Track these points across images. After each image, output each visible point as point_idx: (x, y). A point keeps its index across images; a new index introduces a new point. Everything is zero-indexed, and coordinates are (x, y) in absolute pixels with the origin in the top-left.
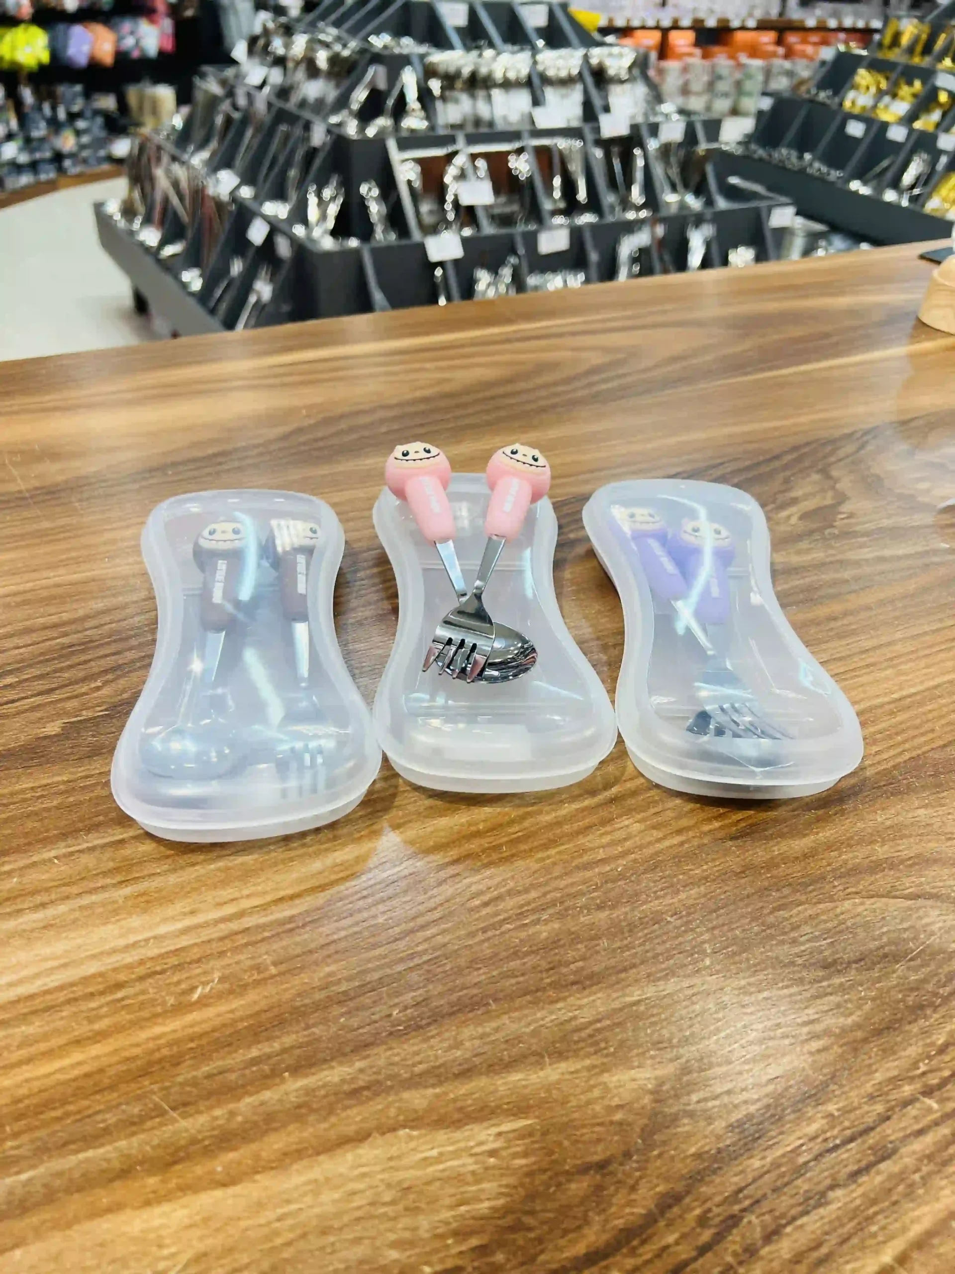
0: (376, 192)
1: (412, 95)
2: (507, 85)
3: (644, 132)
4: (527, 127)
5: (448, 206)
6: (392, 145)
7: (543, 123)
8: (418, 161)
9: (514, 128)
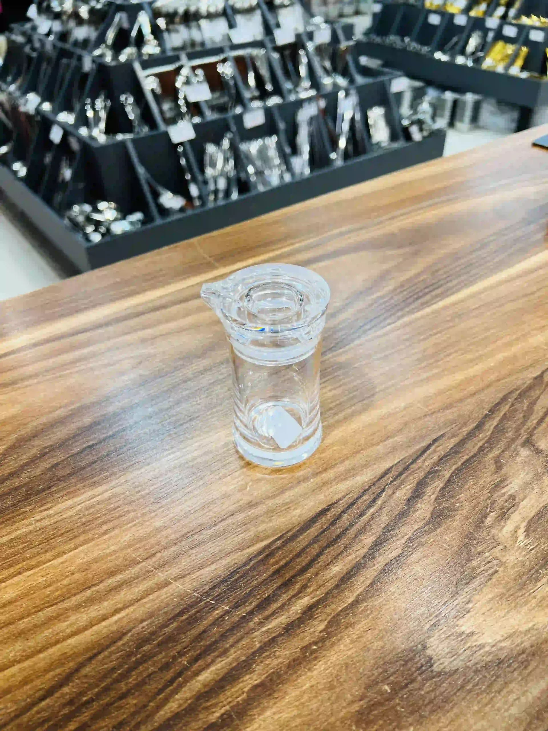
0: (131, 100)
2: (210, 16)
3: (305, 38)
4: (228, 43)
5: (181, 102)
6: (137, 66)
7: (237, 40)
8: (156, 75)
9: (218, 45)
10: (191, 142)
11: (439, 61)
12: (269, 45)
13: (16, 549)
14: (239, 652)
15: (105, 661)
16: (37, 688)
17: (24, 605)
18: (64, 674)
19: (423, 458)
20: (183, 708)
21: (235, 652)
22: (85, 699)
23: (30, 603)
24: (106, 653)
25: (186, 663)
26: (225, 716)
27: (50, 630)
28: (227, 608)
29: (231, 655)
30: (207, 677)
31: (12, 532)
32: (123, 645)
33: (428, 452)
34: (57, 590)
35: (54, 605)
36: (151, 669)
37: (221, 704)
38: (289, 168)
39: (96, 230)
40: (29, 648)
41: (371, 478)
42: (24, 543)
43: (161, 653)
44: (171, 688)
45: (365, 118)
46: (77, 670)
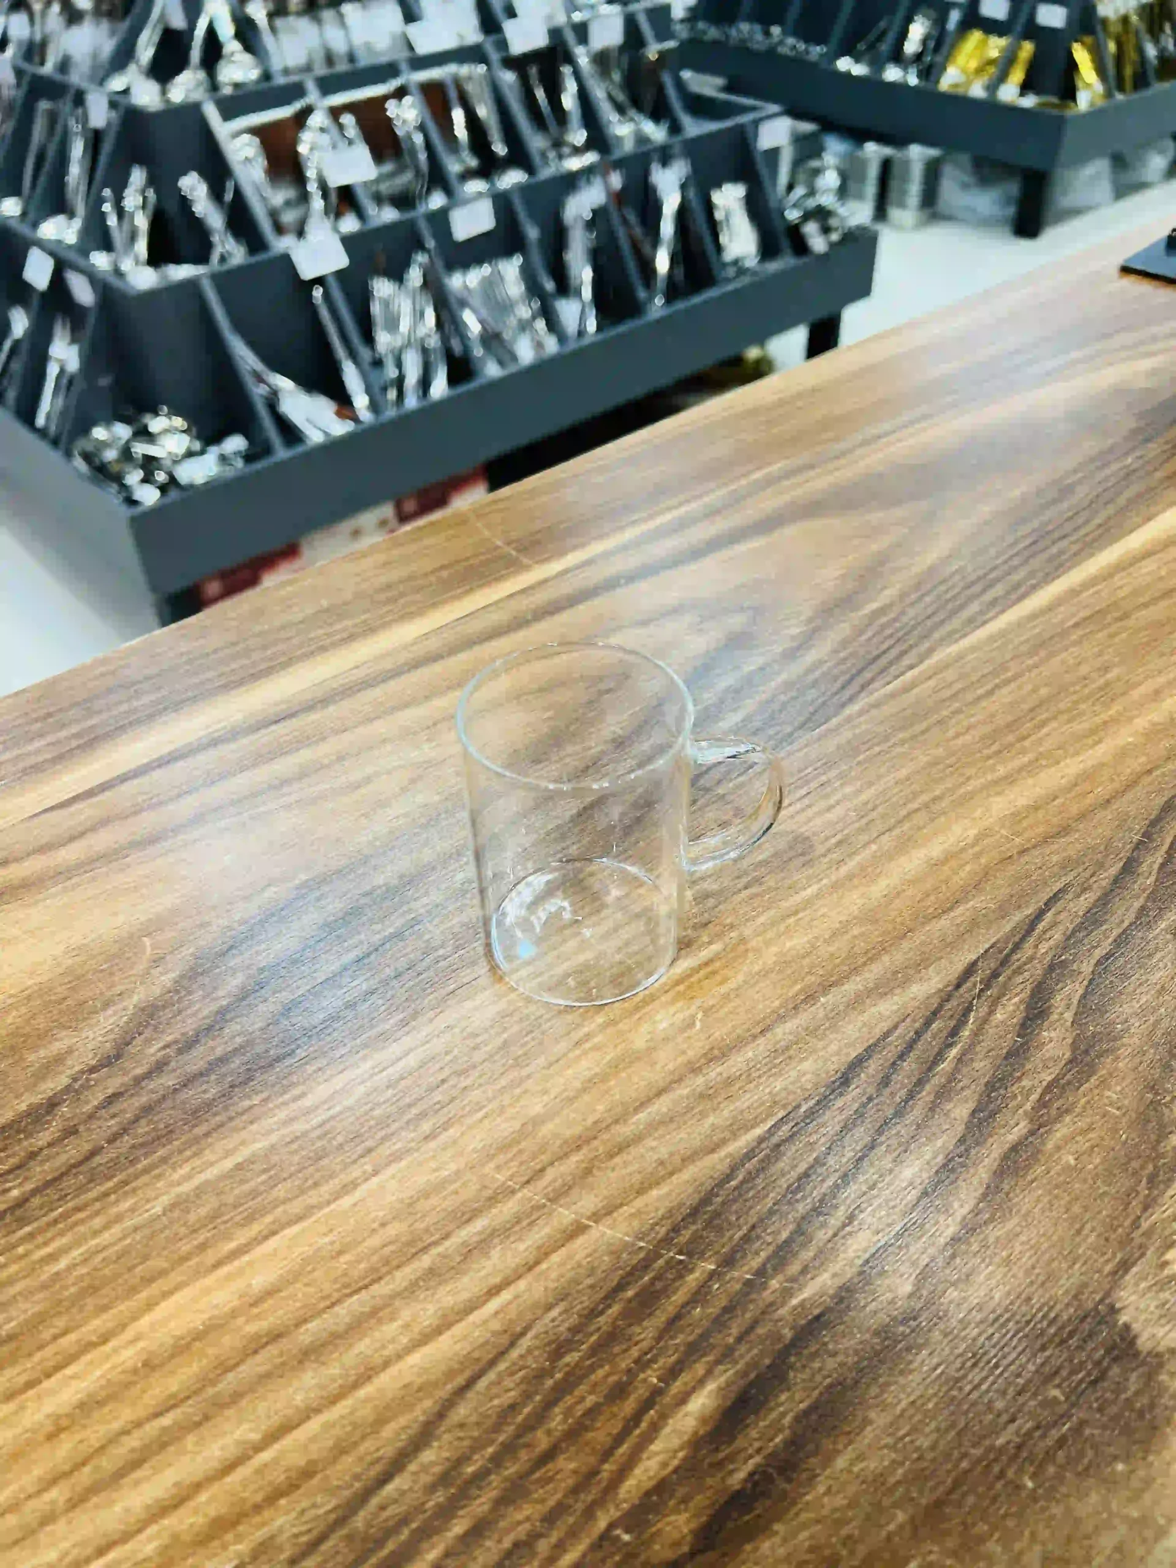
0: (202, 188)
1: (226, 31)
3: (570, 37)
4: (405, 54)
5: (312, 187)
6: (211, 112)
7: (425, 46)
8: (255, 131)
9: (384, 59)
10: (340, 274)
11: (848, 74)
12: (495, 56)
13: (252, 1184)
14: (755, 1351)
15: (494, 1391)
16: (369, 1459)
17: (300, 1295)
18: (415, 1426)
19: (1031, 940)
20: (670, 1468)
21: (749, 1350)
22: (470, 1470)
23: (311, 1290)
24: (491, 1376)
25: (655, 1381)
26: (756, 1477)
27: (367, 1341)
28: (713, 1267)
29: (742, 1356)
30: (703, 1404)
31: (235, 1149)
32: (521, 1356)
33: (1040, 927)
34: (359, 1262)
35: (360, 1289)
36: (591, 1400)
37: (743, 1455)
38: (553, 325)
39: (147, 480)
40: (333, 1380)
41: (940, 986)
42: (265, 1171)
43: (602, 1366)
44: (637, 1432)
45: (709, 207)
46: (441, 1415)
